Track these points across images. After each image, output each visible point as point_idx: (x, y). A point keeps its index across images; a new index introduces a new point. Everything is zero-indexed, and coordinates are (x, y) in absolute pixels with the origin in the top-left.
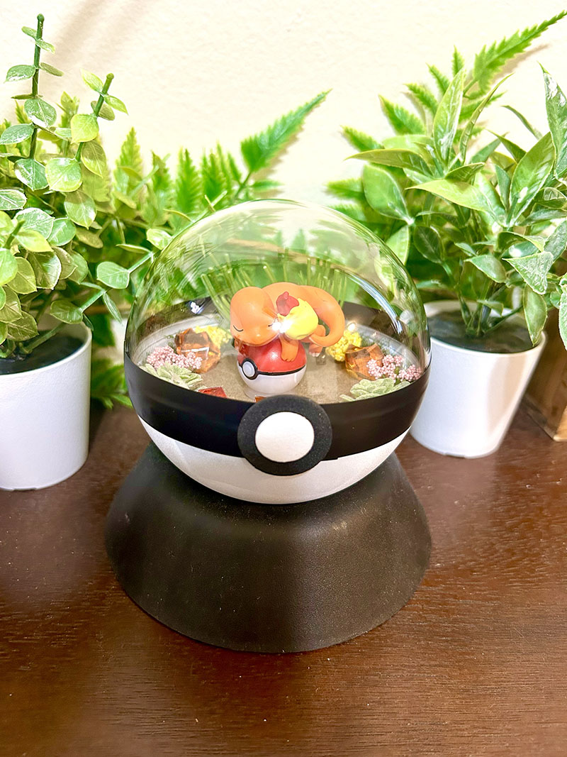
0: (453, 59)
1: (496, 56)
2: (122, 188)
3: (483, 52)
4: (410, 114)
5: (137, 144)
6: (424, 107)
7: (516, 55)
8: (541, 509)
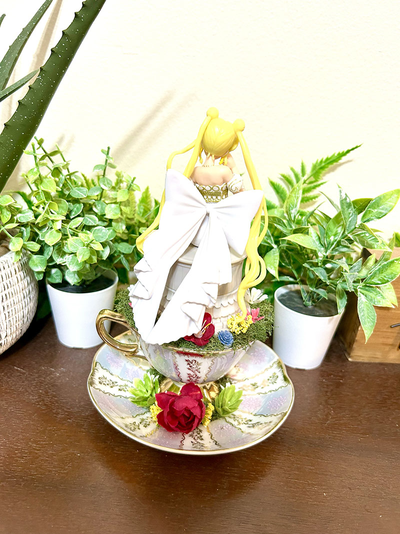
0: (301, 165)
1: (323, 164)
2: (140, 212)
3: (317, 163)
4: (282, 187)
5: (150, 193)
6: (289, 184)
7: (335, 164)
8: (327, 392)
